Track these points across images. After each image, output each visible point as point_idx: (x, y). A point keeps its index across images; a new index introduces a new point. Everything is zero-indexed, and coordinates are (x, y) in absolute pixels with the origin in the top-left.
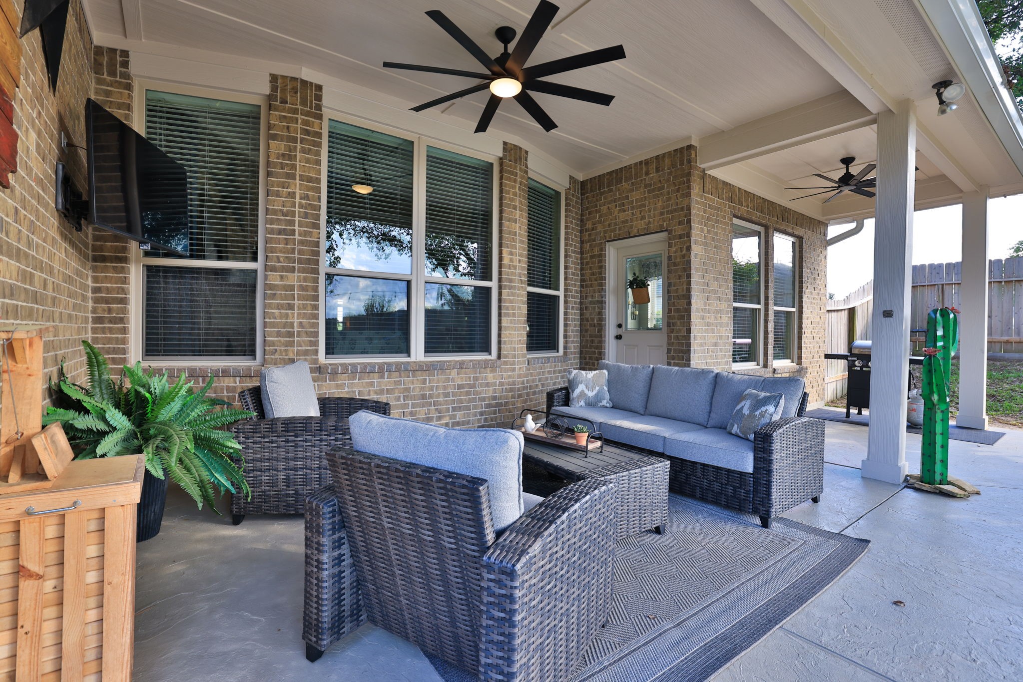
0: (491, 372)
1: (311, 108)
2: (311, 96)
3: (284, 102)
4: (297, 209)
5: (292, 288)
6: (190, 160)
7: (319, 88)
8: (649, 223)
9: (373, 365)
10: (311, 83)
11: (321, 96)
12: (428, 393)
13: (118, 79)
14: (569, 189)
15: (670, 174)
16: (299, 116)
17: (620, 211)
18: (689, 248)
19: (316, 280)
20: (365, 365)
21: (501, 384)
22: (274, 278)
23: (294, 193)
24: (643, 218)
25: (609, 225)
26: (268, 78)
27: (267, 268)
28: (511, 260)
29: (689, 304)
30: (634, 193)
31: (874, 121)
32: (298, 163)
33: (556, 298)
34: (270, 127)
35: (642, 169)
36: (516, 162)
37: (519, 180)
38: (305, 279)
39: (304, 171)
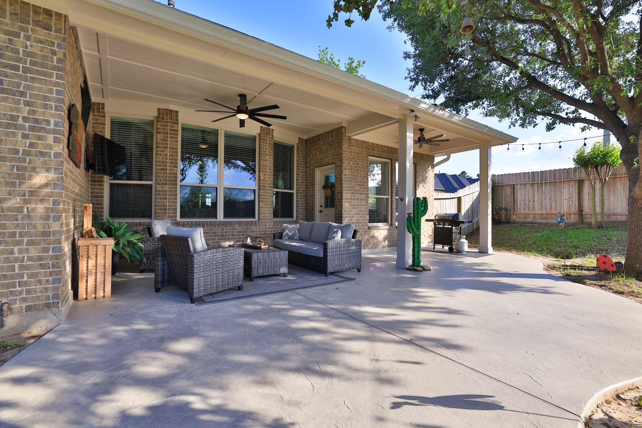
0: (255, 226)
1: (174, 120)
2: (174, 116)
3: (163, 119)
4: (168, 160)
5: (166, 191)
6: (127, 144)
7: (177, 112)
8: (329, 160)
9: (200, 222)
10: (174, 111)
11: (178, 115)
12: (224, 234)
13: (100, 114)
14: (299, 143)
15: (336, 138)
16: (169, 124)
17: (319, 154)
18: (342, 172)
19: (176, 188)
20: (196, 222)
21: (260, 231)
22: (159, 188)
23: (167, 154)
24: (327, 158)
25: (316, 160)
26: (157, 110)
27: (156, 184)
28: (264, 178)
29: (342, 196)
30: (324, 146)
31: (397, 122)
32: (168, 142)
33: (292, 194)
34: (157, 129)
35: (326, 135)
36: (267, 134)
37: (268, 142)
38: (171, 188)
39: (171, 145)
